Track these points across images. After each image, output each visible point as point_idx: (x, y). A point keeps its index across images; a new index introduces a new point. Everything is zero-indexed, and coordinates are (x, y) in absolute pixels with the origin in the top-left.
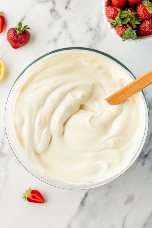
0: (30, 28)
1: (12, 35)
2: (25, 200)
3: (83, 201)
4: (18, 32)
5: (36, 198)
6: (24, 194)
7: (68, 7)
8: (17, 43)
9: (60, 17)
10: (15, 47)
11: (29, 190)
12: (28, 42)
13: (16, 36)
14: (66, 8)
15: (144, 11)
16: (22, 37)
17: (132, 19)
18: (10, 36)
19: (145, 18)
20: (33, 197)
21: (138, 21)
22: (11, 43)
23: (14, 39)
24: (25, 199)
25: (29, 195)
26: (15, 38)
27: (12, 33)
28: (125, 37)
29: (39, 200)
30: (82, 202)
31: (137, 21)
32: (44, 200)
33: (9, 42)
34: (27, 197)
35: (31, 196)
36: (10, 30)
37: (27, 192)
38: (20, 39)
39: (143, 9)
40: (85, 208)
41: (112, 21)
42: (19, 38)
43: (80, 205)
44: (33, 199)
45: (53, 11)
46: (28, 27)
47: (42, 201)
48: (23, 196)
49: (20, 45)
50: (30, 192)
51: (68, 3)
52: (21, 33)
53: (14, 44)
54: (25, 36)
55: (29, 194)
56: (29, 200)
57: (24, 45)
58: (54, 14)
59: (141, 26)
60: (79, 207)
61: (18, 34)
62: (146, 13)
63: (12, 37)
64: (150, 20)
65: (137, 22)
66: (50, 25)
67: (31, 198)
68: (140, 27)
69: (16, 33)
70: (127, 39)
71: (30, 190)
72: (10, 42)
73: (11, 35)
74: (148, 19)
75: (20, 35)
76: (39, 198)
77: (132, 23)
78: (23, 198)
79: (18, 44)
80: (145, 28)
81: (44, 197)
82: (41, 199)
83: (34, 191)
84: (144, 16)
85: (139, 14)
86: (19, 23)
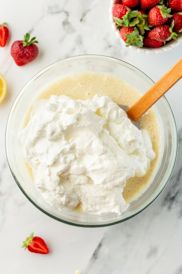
0: (38, 42)
1: (18, 48)
2: (26, 249)
3: (96, 253)
4: (25, 44)
5: (38, 247)
6: (24, 242)
7: (83, 20)
8: (23, 58)
9: (74, 31)
10: (20, 63)
11: (30, 237)
12: (35, 58)
13: (21, 49)
14: (81, 20)
15: (156, 14)
16: (29, 50)
17: (141, 22)
18: (14, 49)
19: (156, 22)
20: (36, 245)
21: (148, 26)
22: (15, 59)
23: (19, 53)
24: (25, 247)
25: (30, 243)
26: (20, 51)
27: (17, 45)
28: (129, 42)
29: (42, 249)
30: (94, 254)
31: (146, 26)
32: (48, 250)
33: (13, 57)
34: (27, 245)
35: (33, 244)
36: (15, 43)
37: (28, 239)
38: (27, 52)
39: (156, 12)
40: (97, 261)
41: (118, 21)
42: (25, 52)
43: (93, 257)
44: (35, 248)
45: (65, 23)
46: (35, 40)
47: (46, 251)
48: (22, 244)
49: (26, 60)
50: (32, 239)
51: (84, 15)
52: (29, 45)
53: (19, 60)
54: (32, 49)
55: (30, 241)
56: (30, 249)
57: (30, 61)
58: (66, 27)
59: (151, 33)
60: (90, 260)
61: (25, 47)
62: (159, 17)
63: (17, 50)
64: (161, 27)
65: (147, 28)
66: (61, 40)
67: (32, 247)
68: (149, 33)
69: (22, 46)
70: (131, 45)
71: (32, 237)
72: (15, 57)
73: (16, 48)
74: (159, 26)
75: (27, 48)
76: (42, 247)
77: (140, 27)
78: (23, 247)
79: (23, 60)
80: (154, 36)
81: (48, 247)
82: (44, 249)
83: (37, 238)
84: (156, 21)
85: (150, 17)
86: (25, 35)
